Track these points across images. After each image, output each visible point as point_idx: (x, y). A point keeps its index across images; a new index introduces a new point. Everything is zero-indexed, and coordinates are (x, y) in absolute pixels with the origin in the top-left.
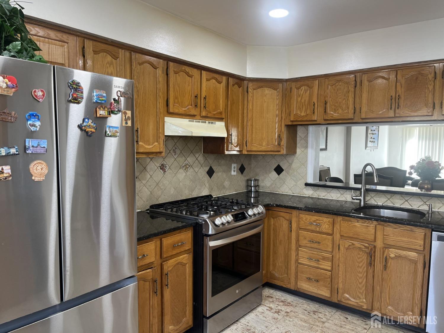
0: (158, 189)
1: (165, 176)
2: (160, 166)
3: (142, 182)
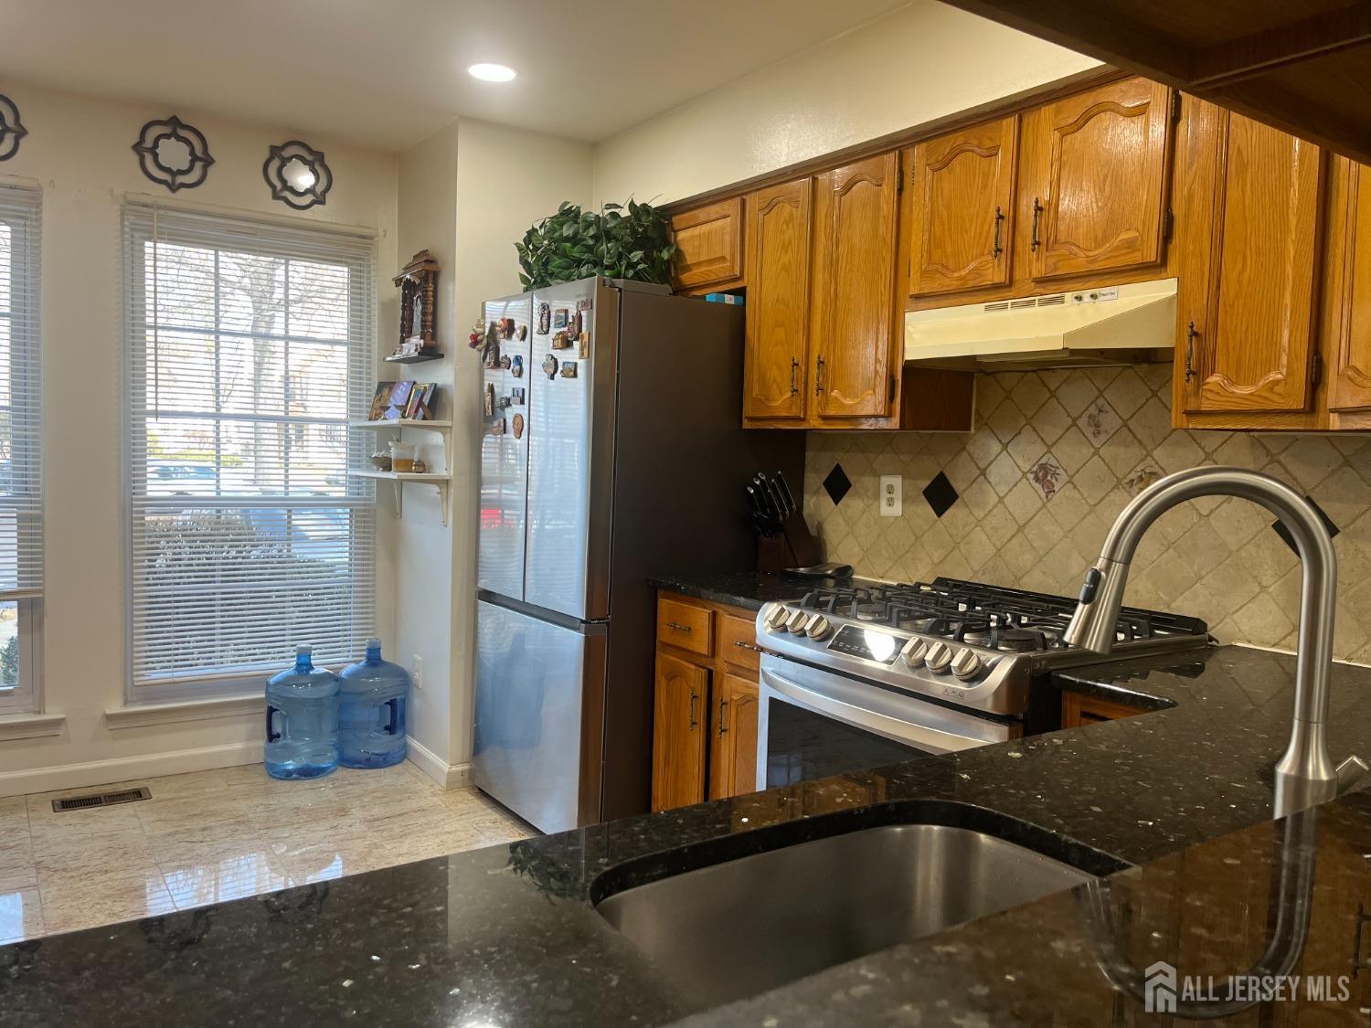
0: (1021, 545)
1: (1048, 505)
2: (1035, 469)
3: (971, 513)
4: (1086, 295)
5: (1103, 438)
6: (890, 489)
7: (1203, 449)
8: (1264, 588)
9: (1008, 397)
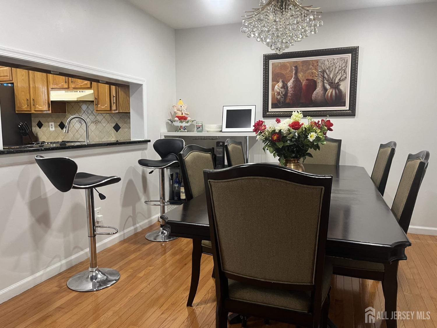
4: (81, 91)
5: (89, 115)
6: (52, 125)
7: (103, 116)
8: (113, 137)
9: (73, 107)
